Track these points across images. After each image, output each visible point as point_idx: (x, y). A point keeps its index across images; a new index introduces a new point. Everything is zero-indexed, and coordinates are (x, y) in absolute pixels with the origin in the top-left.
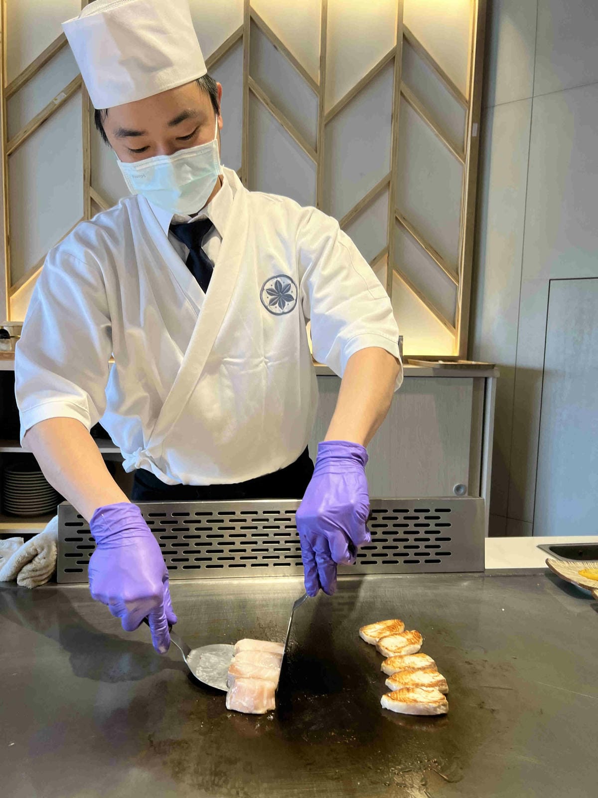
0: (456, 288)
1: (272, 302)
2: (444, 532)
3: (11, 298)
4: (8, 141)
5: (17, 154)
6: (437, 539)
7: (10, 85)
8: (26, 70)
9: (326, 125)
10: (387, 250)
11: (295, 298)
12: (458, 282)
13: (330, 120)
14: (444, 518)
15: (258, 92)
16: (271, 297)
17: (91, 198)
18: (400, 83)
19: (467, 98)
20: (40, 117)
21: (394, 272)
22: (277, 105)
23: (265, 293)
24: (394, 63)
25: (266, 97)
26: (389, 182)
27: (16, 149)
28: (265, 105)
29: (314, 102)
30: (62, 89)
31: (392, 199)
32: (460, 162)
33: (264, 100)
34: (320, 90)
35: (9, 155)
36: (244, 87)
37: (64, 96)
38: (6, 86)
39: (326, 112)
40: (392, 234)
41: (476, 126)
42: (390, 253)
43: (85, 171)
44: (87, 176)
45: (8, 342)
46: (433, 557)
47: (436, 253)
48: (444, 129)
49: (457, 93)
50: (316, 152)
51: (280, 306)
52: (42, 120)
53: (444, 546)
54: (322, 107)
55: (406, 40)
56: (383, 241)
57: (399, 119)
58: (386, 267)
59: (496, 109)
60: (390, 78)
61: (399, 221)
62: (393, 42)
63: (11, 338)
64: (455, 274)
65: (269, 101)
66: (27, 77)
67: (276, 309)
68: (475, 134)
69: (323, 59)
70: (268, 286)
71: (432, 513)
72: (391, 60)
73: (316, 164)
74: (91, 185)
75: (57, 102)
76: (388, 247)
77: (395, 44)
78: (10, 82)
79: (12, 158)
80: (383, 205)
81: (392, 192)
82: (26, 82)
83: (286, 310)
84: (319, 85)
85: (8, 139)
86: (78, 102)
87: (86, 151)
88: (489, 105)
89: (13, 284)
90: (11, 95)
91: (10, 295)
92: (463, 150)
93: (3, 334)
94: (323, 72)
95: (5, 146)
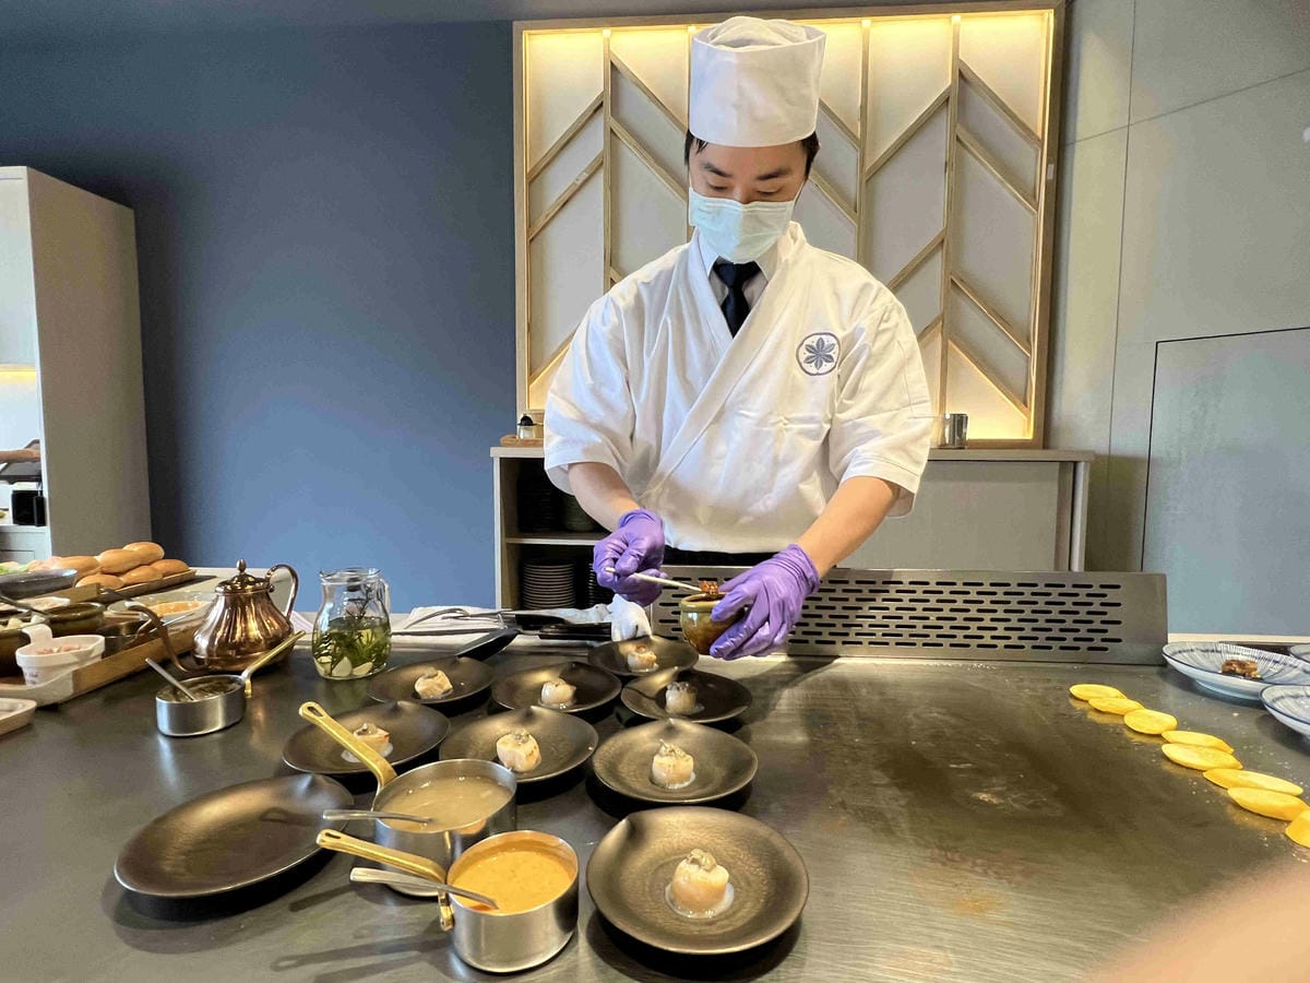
0: (1028, 360)
1: (808, 360)
2: (1112, 614)
3: (530, 386)
6: (1103, 622)
7: (532, 169)
9: (867, 183)
10: (942, 318)
11: (835, 359)
12: (1030, 353)
13: (871, 176)
16: (808, 354)
17: (611, 279)
18: (955, 126)
19: (1039, 134)
20: (561, 200)
21: (950, 342)
23: (803, 349)
24: (947, 106)
26: (943, 241)
27: (537, 234)
29: (854, 158)
30: (583, 170)
31: (947, 260)
32: (1030, 211)
34: (861, 144)
35: (531, 241)
37: (586, 175)
38: (528, 170)
39: (867, 168)
40: (946, 298)
41: (1052, 167)
42: (946, 322)
43: (604, 251)
44: (607, 258)
45: (531, 430)
46: (1097, 643)
47: (1001, 318)
48: (1010, 173)
49: (1027, 132)
50: (856, 213)
51: (816, 365)
52: (563, 203)
53: (1113, 631)
54: (862, 163)
55: (963, 77)
56: (936, 308)
57: (955, 167)
58: (939, 338)
59: (1078, 146)
60: (943, 123)
61: (955, 284)
62: (947, 80)
63: (535, 427)
64: (1027, 345)
66: (549, 159)
67: (812, 368)
68: (1051, 177)
69: (864, 108)
70: (807, 342)
72: (945, 101)
73: (857, 225)
74: (611, 265)
75: (579, 183)
76: (943, 315)
77: (950, 83)
78: (532, 166)
79: (533, 243)
80: (937, 265)
81: (947, 254)
82: (548, 165)
83: (821, 371)
84: (859, 140)
85: (530, 226)
86: (600, 182)
87: (606, 231)
88: (1069, 141)
89: (533, 373)
90: (534, 178)
91: (530, 383)
92: (1035, 197)
93: (527, 421)
94: (864, 125)
95: (528, 232)
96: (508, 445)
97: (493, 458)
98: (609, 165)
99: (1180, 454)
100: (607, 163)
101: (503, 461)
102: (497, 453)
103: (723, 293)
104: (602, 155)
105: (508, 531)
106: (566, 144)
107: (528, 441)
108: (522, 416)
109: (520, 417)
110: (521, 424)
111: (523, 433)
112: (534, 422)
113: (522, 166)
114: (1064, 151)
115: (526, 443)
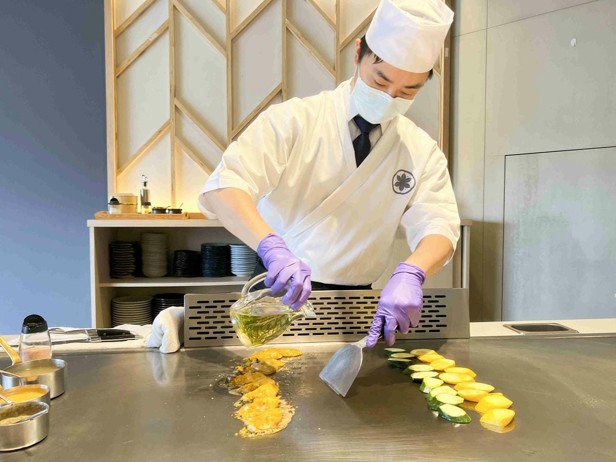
2: (442, 311)
3: (118, 177)
4: (117, 67)
5: (122, 76)
6: (437, 316)
7: (118, 28)
8: (130, 18)
9: (341, 51)
11: (411, 187)
13: (343, 48)
14: (441, 301)
15: (293, 30)
17: (175, 106)
20: (139, 50)
22: (306, 37)
25: (299, 33)
27: (122, 72)
28: (298, 38)
29: (333, 35)
30: (154, 31)
32: (437, 75)
33: (297, 34)
34: (336, 27)
35: (118, 77)
36: (283, 26)
37: (156, 35)
38: (115, 29)
39: (341, 41)
41: (448, 49)
43: (171, 86)
44: (173, 91)
45: (118, 208)
46: (434, 328)
50: (334, 70)
52: (140, 53)
53: (442, 321)
54: (338, 39)
59: (462, 38)
63: (120, 205)
65: (300, 35)
66: (130, 22)
67: (397, 189)
68: (447, 55)
69: (337, 6)
70: (398, 174)
71: (433, 299)
73: (335, 78)
74: (175, 96)
75: (151, 40)
78: (118, 26)
79: (120, 79)
82: (129, 26)
84: (335, 23)
85: (117, 66)
86: (166, 40)
87: (171, 73)
88: (457, 34)
89: (119, 167)
90: (119, 35)
91: (117, 175)
92: (439, 67)
93: (115, 201)
94: (338, 16)
95: (115, 71)
96: (100, 218)
97: (89, 227)
98: (173, 29)
99: (519, 221)
100: (171, 28)
101: (97, 229)
102: (92, 224)
103: (356, 134)
104: (167, 22)
105: (100, 278)
106: (142, 12)
107: (115, 215)
108: (111, 198)
109: (110, 198)
110: (110, 204)
111: (112, 210)
112: (120, 202)
113: (111, 25)
114: (454, 40)
115: (114, 217)
